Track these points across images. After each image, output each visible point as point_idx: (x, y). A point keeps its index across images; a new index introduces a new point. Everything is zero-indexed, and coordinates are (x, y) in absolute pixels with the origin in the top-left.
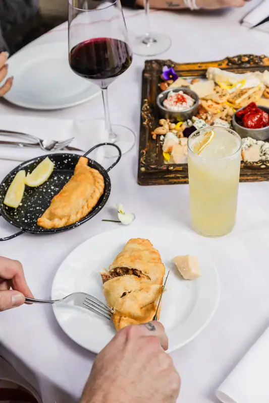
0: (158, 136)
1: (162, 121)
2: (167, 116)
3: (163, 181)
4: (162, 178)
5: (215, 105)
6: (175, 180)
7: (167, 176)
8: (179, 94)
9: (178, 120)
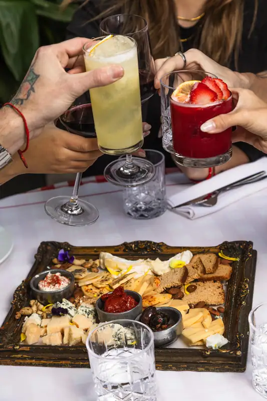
0: (23, 316)
1: (32, 302)
2: (38, 297)
3: (8, 361)
4: (9, 358)
5: (94, 290)
6: (21, 361)
7: (13, 356)
8: (55, 275)
9: (49, 301)
